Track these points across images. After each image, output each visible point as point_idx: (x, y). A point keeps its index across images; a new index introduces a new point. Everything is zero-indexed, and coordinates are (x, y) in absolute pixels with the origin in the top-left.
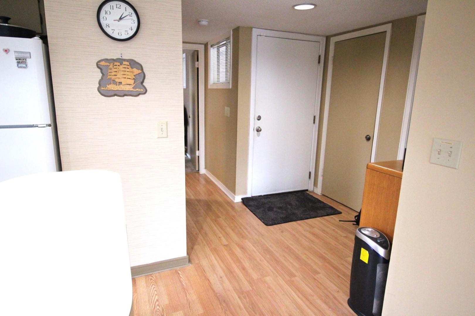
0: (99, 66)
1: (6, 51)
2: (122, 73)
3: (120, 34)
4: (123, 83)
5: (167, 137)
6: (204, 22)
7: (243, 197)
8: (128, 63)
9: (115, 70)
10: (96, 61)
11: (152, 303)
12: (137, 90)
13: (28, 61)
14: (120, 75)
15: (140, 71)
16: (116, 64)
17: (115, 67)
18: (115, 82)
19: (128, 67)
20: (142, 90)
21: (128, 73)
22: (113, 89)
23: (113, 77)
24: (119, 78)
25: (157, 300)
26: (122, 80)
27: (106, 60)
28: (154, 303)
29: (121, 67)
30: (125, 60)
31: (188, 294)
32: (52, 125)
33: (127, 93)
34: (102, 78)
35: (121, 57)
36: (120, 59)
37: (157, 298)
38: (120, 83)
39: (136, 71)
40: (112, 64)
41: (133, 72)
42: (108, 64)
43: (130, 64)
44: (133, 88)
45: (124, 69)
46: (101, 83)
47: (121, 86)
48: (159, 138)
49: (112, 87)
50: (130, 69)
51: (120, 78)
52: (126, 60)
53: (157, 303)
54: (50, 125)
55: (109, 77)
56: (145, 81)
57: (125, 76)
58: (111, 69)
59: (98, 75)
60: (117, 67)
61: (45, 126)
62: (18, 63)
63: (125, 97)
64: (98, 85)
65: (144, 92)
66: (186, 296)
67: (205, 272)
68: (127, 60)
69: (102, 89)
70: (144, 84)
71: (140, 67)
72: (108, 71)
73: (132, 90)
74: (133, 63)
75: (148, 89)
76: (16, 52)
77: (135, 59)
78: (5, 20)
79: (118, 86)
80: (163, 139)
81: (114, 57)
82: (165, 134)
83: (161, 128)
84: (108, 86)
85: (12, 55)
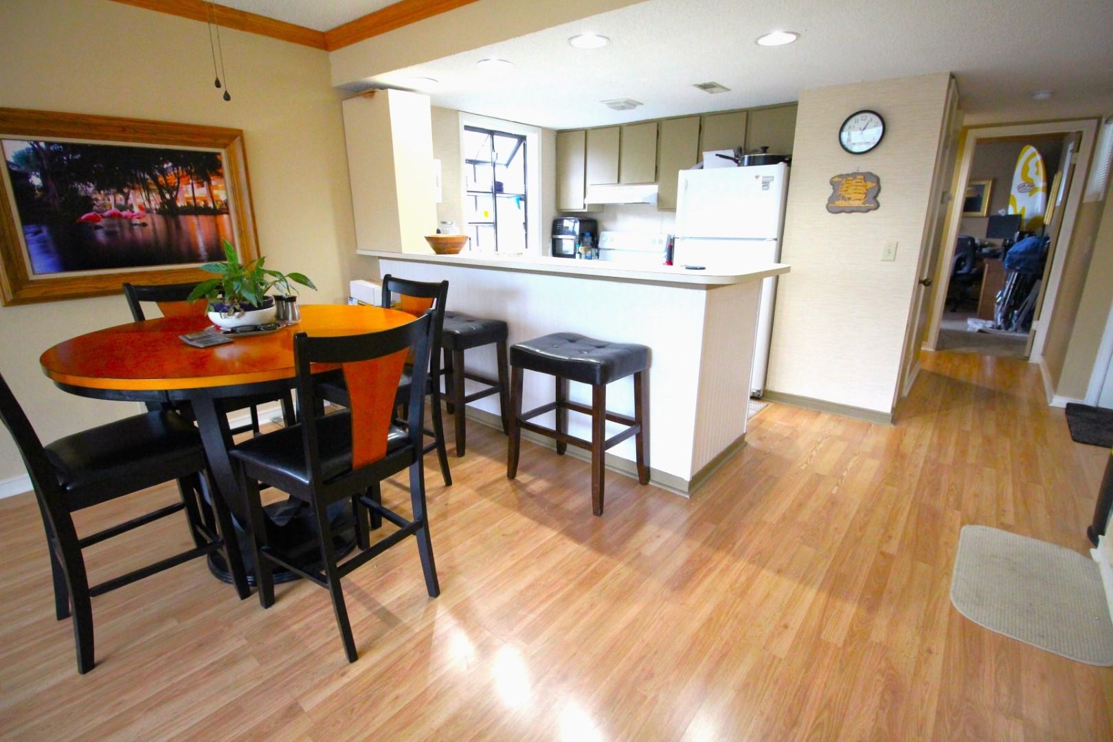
0: (833, 183)
1: (757, 177)
2: (854, 187)
3: (860, 147)
4: (852, 199)
5: (894, 261)
7: (1071, 402)
8: (862, 177)
9: (847, 185)
10: (832, 178)
12: (867, 205)
13: (771, 183)
14: (850, 190)
15: (874, 185)
16: (849, 179)
17: (848, 182)
18: (844, 198)
20: (872, 205)
21: (860, 188)
22: (841, 205)
23: (844, 193)
24: (849, 194)
27: (841, 176)
29: (854, 181)
30: (860, 174)
32: (778, 240)
33: (855, 209)
34: (833, 195)
35: (857, 170)
36: (855, 173)
38: (849, 199)
39: (870, 185)
40: (844, 180)
41: (866, 186)
42: (840, 179)
43: (865, 177)
44: (863, 203)
45: (856, 184)
46: (831, 200)
47: (850, 202)
48: (883, 260)
49: (840, 203)
50: (863, 183)
51: (850, 192)
54: (776, 239)
55: (840, 193)
56: (880, 195)
57: (855, 191)
58: (843, 184)
59: (829, 191)
60: (850, 182)
61: (772, 239)
62: (763, 186)
63: (853, 214)
64: (826, 202)
65: (877, 207)
68: (863, 174)
69: (831, 205)
70: (878, 199)
71: (875, 180)
72: (841, 187)
73: (861, 205)
74: (869, 176)
75: (881, 204)
76: (763, 177)
77: (873, 172)
78: (765, 149)
79: (847, 202)
80: (889, 263)
81: (850, 171)
82: (891, 257)
83: (889, 250)
84: (836, 202)
85: (760, 180)
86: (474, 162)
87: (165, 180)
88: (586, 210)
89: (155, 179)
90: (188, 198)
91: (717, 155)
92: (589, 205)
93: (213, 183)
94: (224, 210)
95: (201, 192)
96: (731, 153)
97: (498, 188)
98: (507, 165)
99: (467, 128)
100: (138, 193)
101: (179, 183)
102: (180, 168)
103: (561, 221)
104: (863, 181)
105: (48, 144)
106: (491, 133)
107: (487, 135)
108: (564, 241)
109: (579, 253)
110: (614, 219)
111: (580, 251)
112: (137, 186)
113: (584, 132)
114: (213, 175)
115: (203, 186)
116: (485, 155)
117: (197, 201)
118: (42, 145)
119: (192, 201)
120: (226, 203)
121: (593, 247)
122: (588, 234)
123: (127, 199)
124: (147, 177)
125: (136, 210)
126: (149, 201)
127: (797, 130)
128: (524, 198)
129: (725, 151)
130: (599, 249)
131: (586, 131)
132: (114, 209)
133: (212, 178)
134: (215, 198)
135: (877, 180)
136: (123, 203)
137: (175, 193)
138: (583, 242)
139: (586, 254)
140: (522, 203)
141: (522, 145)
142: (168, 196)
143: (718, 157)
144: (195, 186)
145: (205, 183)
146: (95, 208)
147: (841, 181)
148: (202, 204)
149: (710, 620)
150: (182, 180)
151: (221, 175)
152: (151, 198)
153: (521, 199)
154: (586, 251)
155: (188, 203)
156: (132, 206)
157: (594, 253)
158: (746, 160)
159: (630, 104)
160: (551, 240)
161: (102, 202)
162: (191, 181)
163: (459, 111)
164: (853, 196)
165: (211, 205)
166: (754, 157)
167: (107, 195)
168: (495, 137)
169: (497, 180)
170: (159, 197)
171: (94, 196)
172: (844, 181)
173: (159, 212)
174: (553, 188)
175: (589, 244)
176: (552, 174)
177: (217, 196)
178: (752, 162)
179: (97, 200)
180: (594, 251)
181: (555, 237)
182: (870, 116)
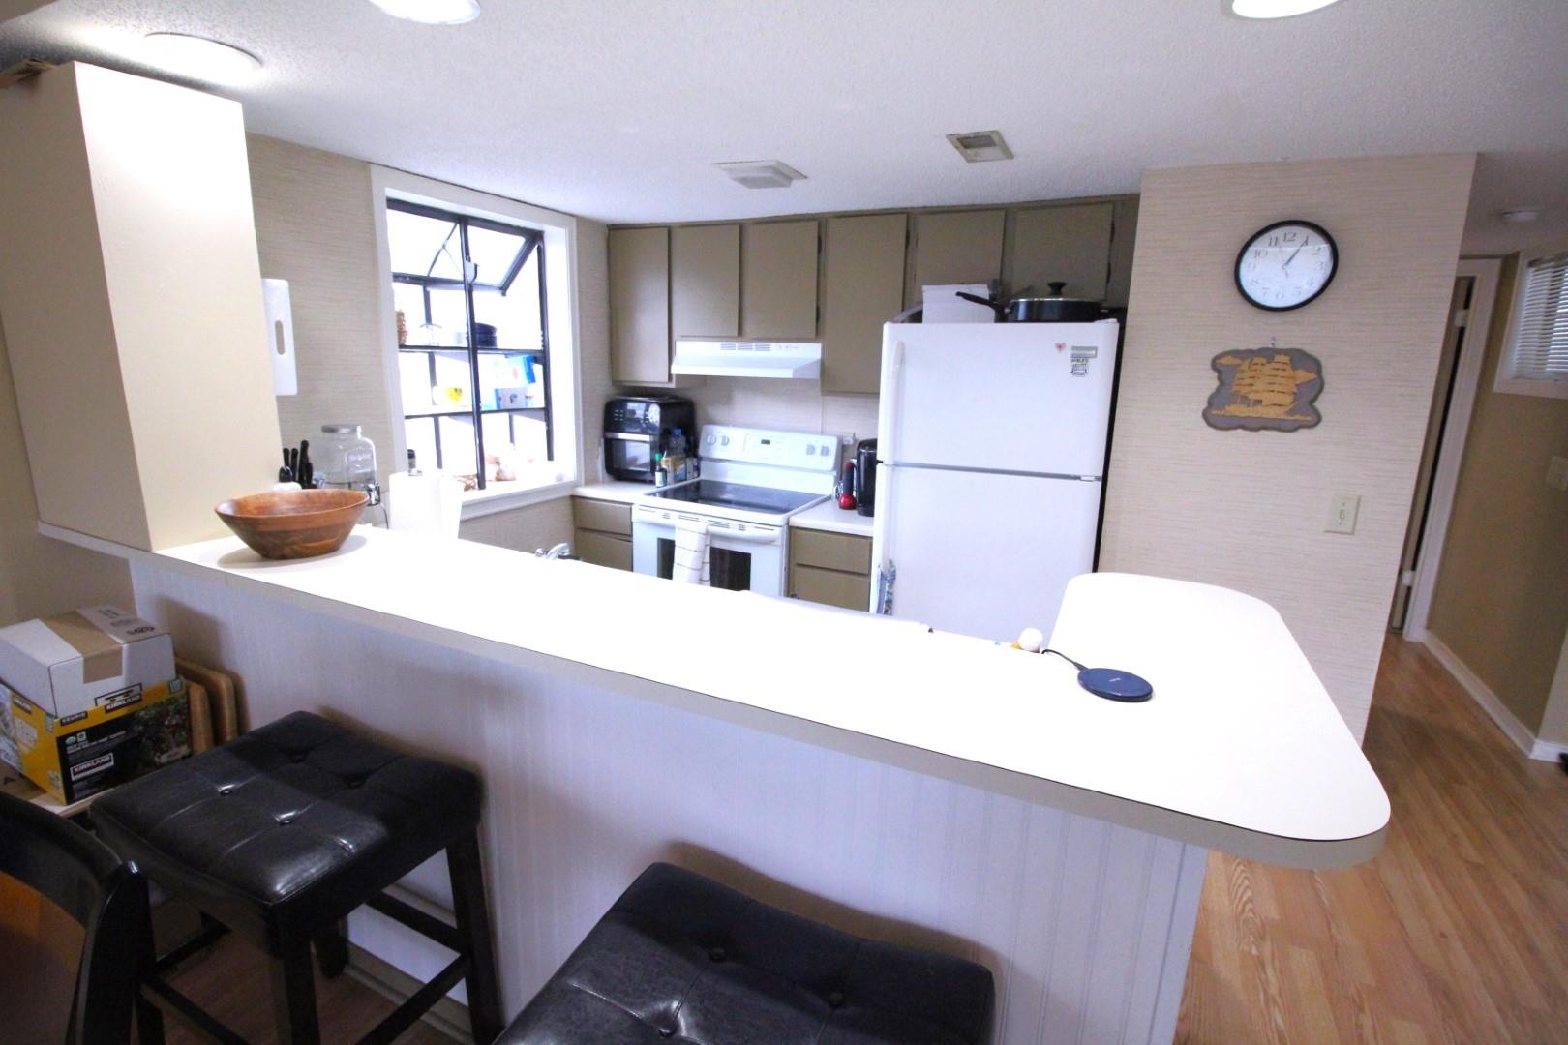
0: (1218, 366)
1: (1060, 347)
2: (1269, 380)
3: (1280, 297)
4: (1264, 404)
5: (1352, 534)
6: (1523, 214)
8: (1286, 359)
9: (1253, 374)
10: (1212, 356)
11: (1237, 900)
12: (1297, 417)
13: (1091, 362)
14: (1259, 385)
15: (1313, 376)
16: (1256, 360)
17: (1254, 367)
18: (1245, 400)
19: (1286, 366)
20: (1309, 418)
21: (1283, 381)
22: (1237, 414)
23: (1244, 390)
24: (1257, 392)
25: (1250, 900)
26: (1264, 396)
27: (1235, 353)
28: (1242, 902)
29: (1269, 366)
30: (1279, 352)
31: (1333, 926)
32: (1102, 478)
33: (1268, 424)
34: (1218, 391)
35: (1273, 344)
36: (1267, 349)
37: (1249, 893)
38: (1259, 402)
39: (1303, 376)
40: (1245, 363)
41: (1293, 378)
42: (1237, 361)
43: (1291, 360)
44: (1287, 413)
45: (1274, 373)
46: (1215, 401)
47: (1259, 408)
48: (1328, 532)
49: (1236, 410)
50: (1289, 372)
51: (1260, 389)
52: (1282, 350)
53: (1249, 906)
54: (1097, 479)
55: (1235, 388)
56: (1321, 398)
57: (1271, 388)
58: (1242, 371)
59: (1209, 382)
60: (1259, 367)
61: (1092, 478)
62: (1075, 367)
63: (1263, 432)
64: (1204, 405)
65: (1316, 420)
66: (1329, 929)
67: (1391, 900)
68: (1286, 352)
69: (1214, 412)
70: (1317, 404)
71: (1314, 367)
72: (1238, 376)
73: (1283, 417)
74: (1301, 359)
75: (1324, 418)
76: (1074, 348)
77: (1307, 349)
78: (1057, 288)
79: (1250, 409)
80: (1340, 538)
81: (1255, 345)
82: (1347, 526)
83: (1342, 512)
84: (1228, 408)
85: (1068, 353)
86: (426, 282)
88: (672, 386)
91: (959, 294)
92: (678, 376)
96: (983, 292)
97: (482, 338)
98: (504, 289)
99: (395, 204)
103: (622, 403)
104: (1288, 367)
106: (463, 221)
107: (452, 224)
108: (628, 444)
109: (662, 470)
110: (728, 401)
111: (664, 467)
113: (666, 231)
116: (450, 267)
121: (688, 456)
122: (678, 431)
127: (1137, 253)
128: (542, 357)
129: (972, 286)
130: (699, 458)
131: (669, 230)
135: (1316, 366)
138: (668, 449)
139: (675, 470)
140: (538, 369)
141: (535, 252)
143: (961, 298)
147: (1239, 365)
153: (536, 360)
154: (675, 465)
157: (690, 467)
158: (1022, 310)
159: (782, 176)
160: (602, 441)
163: (369, 163)
164: (1267, 398)
166: (1041, 303)
168: (472, 230)
169: (478, 320)
172: (1245, 365)
174: (604, 338)
175: (681, 449)
176: (602, 310)
178: (1035, 315)
180: (691, 462)
181: (610, 435)
182: (1303, 233)
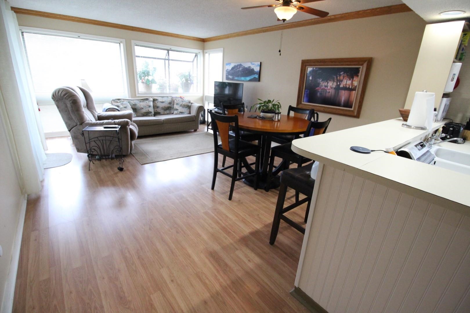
87: (340, 78)
89: (337, 77)
90: (344, 84)
93: (354, 79)
94: (354, 89)
95: (349, 82)
100: (331, 82)
101: (343, 79)
102: (345, 74)
105: (316, 68)
112: (331, 80)
114: (355, 76)
115: (350, 80)
117: (347, 85)
118: (315, 68)
119: (345, 85)
120: (356, 87)
123: (328, 84)
124: (335, 77)
125: (329, 87)
126: (333, 85)
132: (324, 87)
133: (354, 77)
134: (353, 85)
136: (326, 85)
137: (341, 82)
142: (338, 83)
144: (348, 80)
145: (351, 79)
146: (320, 86)
148: (348, 86)
149: (190, 257)
150: (345, 78)
151: (358, 76)
152: (334, 84)
155: (344, 86)
156: (328, 86)
161: (322, 84)
162: (347, 78)
165: (351, 87)
167: (323, 82)
170: (336, 83)
171: (321, 83)
173: (334, 88)
177: (354, 84)
179: (321, 84)
